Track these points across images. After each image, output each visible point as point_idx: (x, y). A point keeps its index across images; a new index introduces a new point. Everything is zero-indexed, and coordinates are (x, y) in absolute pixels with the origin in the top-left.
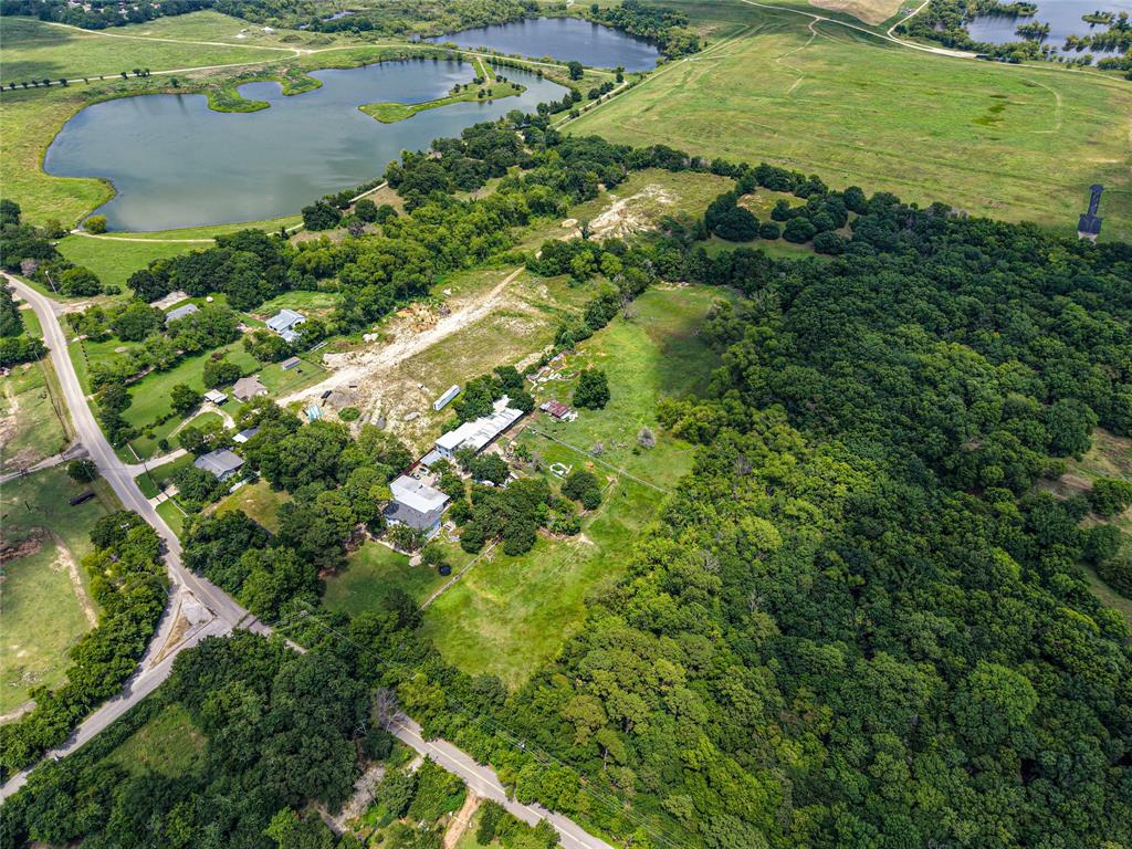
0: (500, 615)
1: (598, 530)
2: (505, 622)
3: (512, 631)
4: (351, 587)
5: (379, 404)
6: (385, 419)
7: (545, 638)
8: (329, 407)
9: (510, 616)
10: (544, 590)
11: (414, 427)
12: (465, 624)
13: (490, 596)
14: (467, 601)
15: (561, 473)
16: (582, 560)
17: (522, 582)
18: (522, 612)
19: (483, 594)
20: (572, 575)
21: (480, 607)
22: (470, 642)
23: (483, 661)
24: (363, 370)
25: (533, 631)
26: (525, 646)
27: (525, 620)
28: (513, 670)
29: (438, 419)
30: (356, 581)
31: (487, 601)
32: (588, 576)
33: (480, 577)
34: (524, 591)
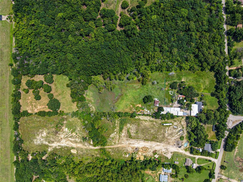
0: (204, 83)
1: (180, 79)
2: (205, 82)
3: (205, 80)
4: (213, 106)
5: (176, 135)
6: (179, 131)
7: (203, 75)
8: (182, 144)
9: (203, 82)
10: (196, 80)
11: (178, 124)
12: (208, 87)
13: (202, 86)
14: (205, 89)
15: (172, 92)
16: (187, 78)
17: (197, 84)
18: (202, 80)
19: (202, 88)
20: (191, 78)
21: (205, 86)
22: (210, 84)
23: (212, 80)
24: (168, 147)
25: (203, 77)
26: (206, 76)
27: (203, 79)
28: (211, 76)
29: (173, 122)
30: (212, 107)
31: (203, 86)
32: (190, 75)
33: (200, 90)
34: (198, 82)
